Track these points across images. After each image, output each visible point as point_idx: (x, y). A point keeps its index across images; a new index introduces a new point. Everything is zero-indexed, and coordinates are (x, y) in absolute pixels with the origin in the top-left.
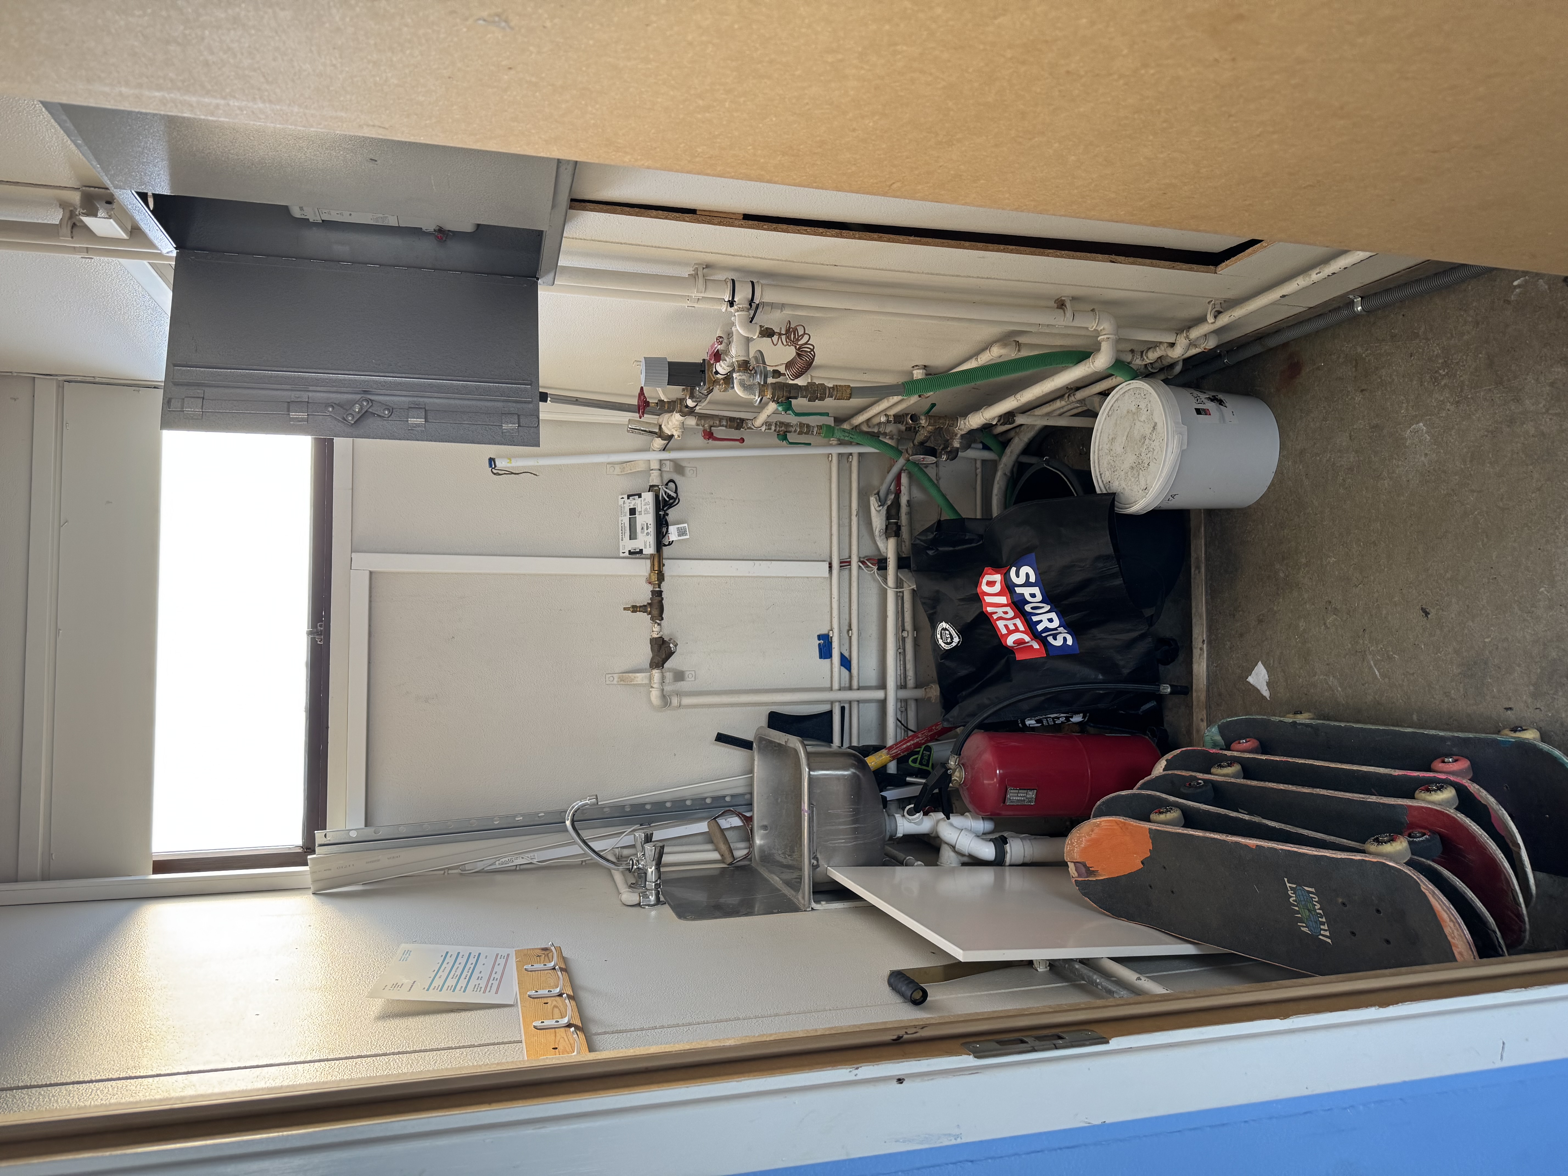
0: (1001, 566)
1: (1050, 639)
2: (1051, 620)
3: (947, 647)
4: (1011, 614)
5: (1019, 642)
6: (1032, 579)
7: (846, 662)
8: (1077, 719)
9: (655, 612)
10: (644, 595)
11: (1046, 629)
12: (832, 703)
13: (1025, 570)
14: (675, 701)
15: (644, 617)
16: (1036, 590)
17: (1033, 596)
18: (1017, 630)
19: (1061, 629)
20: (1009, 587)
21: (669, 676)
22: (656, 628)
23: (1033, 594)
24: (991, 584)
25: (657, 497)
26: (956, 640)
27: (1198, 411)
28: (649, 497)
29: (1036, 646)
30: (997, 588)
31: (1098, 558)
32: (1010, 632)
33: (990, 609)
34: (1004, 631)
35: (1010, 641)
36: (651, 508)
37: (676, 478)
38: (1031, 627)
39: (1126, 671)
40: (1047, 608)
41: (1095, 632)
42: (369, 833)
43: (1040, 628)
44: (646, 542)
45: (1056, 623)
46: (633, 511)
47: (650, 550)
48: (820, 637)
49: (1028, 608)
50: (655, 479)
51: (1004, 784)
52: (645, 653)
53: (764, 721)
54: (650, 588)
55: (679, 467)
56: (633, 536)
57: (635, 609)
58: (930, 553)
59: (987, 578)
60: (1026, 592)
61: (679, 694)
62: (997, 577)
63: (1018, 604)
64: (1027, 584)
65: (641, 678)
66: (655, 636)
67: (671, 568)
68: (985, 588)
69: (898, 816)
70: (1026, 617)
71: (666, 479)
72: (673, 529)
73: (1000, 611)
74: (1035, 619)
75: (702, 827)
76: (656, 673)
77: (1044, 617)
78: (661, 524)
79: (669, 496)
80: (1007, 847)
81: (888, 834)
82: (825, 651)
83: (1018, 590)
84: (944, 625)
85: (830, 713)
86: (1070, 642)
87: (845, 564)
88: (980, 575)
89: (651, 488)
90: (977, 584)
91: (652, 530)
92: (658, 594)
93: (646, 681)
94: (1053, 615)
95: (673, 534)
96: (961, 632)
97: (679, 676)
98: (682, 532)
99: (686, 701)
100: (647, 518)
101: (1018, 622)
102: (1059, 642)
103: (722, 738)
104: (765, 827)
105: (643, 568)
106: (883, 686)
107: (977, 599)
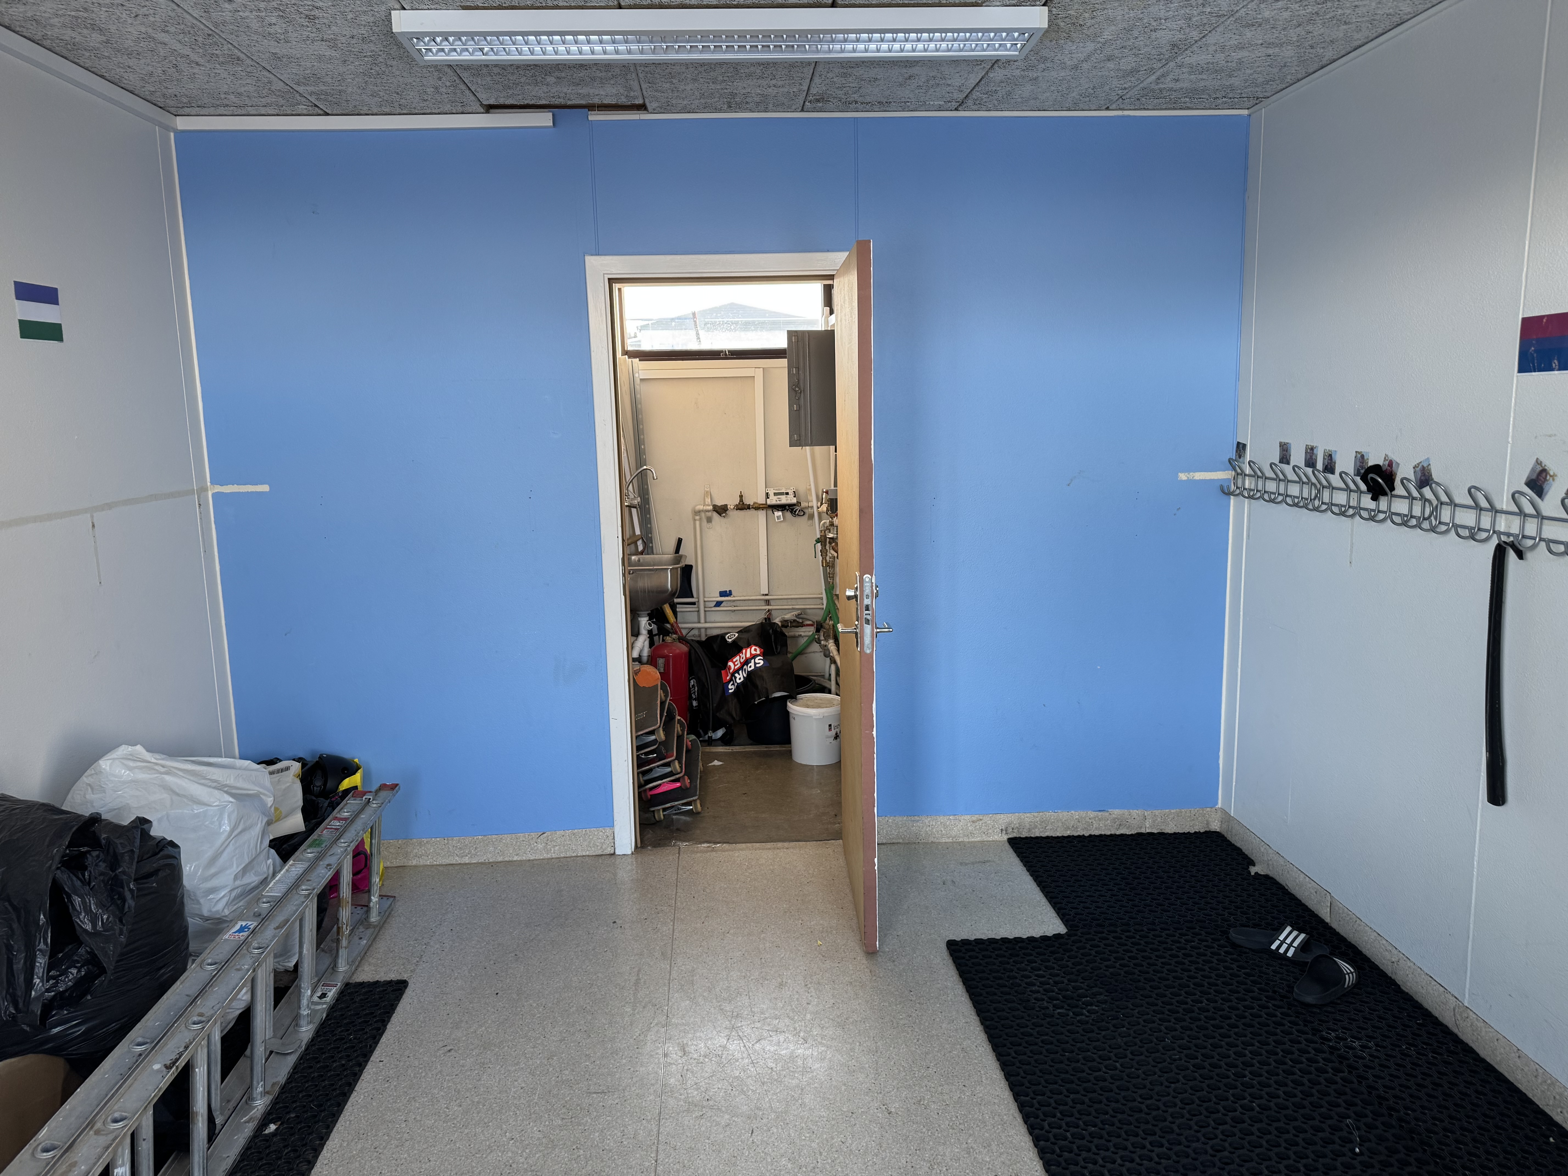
0: (764, 655)
1: (732, 683)
2: (740, 679)
3: (726, 637)
4: (742, 661)
5: (730, 668)
6: (757, 665)
7: (718, 604)
8: (695, 703)
9: (740, 506)
10: (748, 501)
11: (736, 678)
12: (698, 598)
13: (762, 662)
14: (697, 518)
15: (737, 501)
16: (753, 667)
17: (750, 667)
18: (735, 666)
19: (736, 684)
20: (754, 657)
21: (709, 514)
22: (732, 507)
23: (751, 666)
24: (755, 650)
25: (794, 505)
26: (730, 640)
27: (830, 725)
28: (794, 501)
29: (728, 678)
30: (753, 652)
31: (767, 689)
32: (734, 663)
33: (744, 651)
34: (734, 660)
35: (730, 664)
36: (789, 502)
37: (806, 516)
38: (737, 671)
39: (718, 714)
40: (745, 676)
41: (735, 700)
42: (638, 381)
43: (737, 675)
44: (773, 501)
45: (738, 681)
46: (787, 494)
47: (769, 502)
48: (730, 591)
49: (745, 667)
50: (804, 504)
51: (666, 657)
52: (720, 503)
53: (688, 562)
54: (752, 504)
55: (811, 517)
56: (775, 494)
57: (741, 496)
58: (771, 631)
59: (758, 650)
60: (752, 664)
61: (700, 519)
62: (758, 652)
63: (747, 662)
64: (755, 664)
65: (708, 501)
66: (729, 506)
67: (762, 514)
68: (754, 648)
69: (647, 618)
70: (741, 668)
71: (805, 511)
72: (780, 513)
73: (744, 656)
74: (740, 672)
75: (638, 532)
76: (711, 508)
77: (741, 676)
78: (782, 507)
79: (795, 512)
80: (637, 663)
81: (639, 613)
82: (723, 594)
83: (753, 661)
84: (737, 635)
85: (692, 597)
86: (730, 691)
87: (768, 602)
88: (759, 647)
89: (799, 503)
90: (756, 645)
91: (778, 503)
92: (748, 507)
93: (707, 503)
94: (742, 679)
95: (778, 514)
96: (734, 641)
97: (709, 520)
98: (778, 518)
99: (698, 523)
100: (784, 500)
101: (739, 665)
102: (730, 687)
103: (680, 541)
104: (639, 560)
105: (761, 500)
106: (706, 622)
107: (749, 645)
